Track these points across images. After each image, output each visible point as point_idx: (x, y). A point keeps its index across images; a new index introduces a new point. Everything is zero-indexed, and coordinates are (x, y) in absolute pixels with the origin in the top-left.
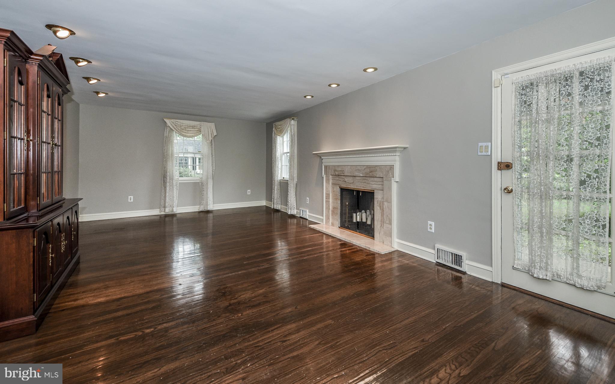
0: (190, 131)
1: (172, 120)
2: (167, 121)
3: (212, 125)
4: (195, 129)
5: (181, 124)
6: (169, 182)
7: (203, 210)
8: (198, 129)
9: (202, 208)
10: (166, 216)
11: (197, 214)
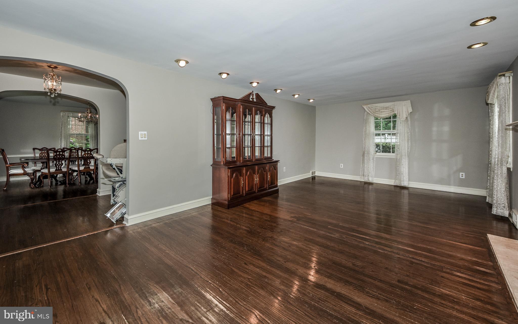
0: (384, 112)
1: (369, 106)
2: (365, 107)
3: (408, 103)
4: (388, 109)
5: (376, 107)
6: (367, 156)
7: (398, 185)
8: (391, 110)
9: (397, 183)
10: (366, 183)
11: (393, 187)
